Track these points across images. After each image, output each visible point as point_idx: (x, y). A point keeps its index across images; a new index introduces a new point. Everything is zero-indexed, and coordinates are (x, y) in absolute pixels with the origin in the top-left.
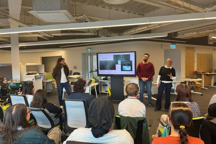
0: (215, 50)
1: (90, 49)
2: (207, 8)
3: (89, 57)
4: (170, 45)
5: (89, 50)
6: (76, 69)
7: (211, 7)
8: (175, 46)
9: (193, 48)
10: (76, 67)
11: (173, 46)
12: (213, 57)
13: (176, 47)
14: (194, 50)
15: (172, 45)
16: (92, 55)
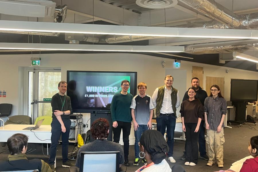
0: (227, 73)
1: (40, 61)
2: (244, 21)
3: (31, 74)
4: (173, 62)
5: (37, 61)
6: (5, 97)
7: (249, 20)
8: (179, 64)
9: (202, 68)
10: (5, 93)
11: (177, 65)
12: (224, 82)
13: (181, 65)
14: (203, 72)
15: (175, 63)
16: (37, 71)
